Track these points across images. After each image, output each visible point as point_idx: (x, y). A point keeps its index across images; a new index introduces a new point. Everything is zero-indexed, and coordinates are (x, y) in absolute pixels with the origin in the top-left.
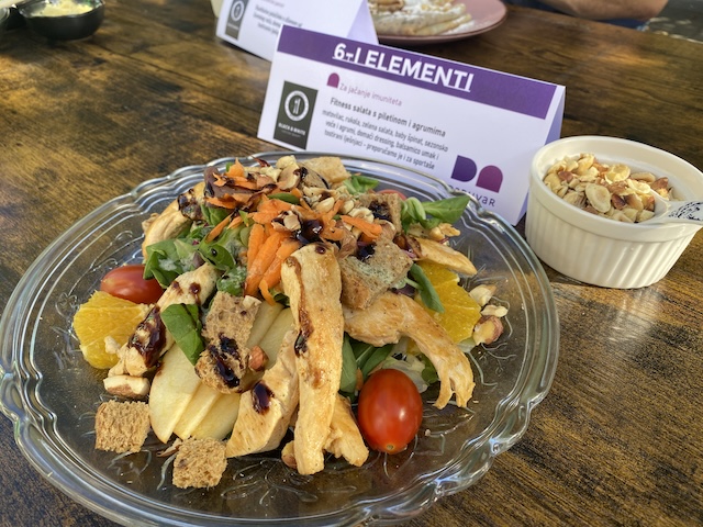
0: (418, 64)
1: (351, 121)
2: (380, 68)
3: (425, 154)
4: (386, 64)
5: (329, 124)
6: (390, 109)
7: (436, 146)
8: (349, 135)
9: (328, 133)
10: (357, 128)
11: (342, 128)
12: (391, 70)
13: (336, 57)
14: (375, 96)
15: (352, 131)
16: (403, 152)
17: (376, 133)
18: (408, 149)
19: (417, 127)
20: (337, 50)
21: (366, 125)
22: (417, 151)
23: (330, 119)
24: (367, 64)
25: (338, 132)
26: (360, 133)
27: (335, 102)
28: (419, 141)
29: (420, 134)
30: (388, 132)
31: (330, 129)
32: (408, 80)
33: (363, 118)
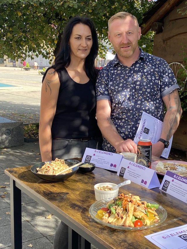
0: (185, 180)
1: (174, 187)
2: (180, 179)
3: (184, 194)
4: (181, 179)
5: (171, 188)
6: (180, 186)
7: (185, 193)
8: (173, 190)
9: (170, 189)
10: (175, 189)
11: (173, 189)
12: (181, 180)
13: (174, 177)
14: (179, 184)
15: (174, 189)
16: (181, 194)
17: (178, 190)
18: (182, 193)
19: (183, 190)
20: (175, 176)
21: (176, 189)
22: (183, 194)
23: (171, 187)
24: (178, 179)
25: (172, 189)
26: (175, 190)
27: (172, 184)
28: (183, 192)
29: (184, 191)
30: (179, 190)
31: (171, 189)
32: (184, 182)
33: (176, 187)
